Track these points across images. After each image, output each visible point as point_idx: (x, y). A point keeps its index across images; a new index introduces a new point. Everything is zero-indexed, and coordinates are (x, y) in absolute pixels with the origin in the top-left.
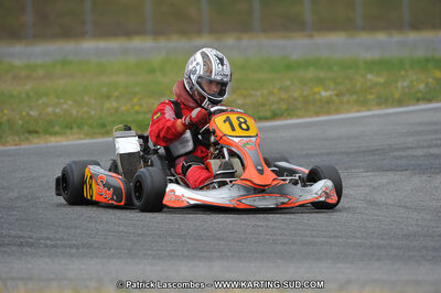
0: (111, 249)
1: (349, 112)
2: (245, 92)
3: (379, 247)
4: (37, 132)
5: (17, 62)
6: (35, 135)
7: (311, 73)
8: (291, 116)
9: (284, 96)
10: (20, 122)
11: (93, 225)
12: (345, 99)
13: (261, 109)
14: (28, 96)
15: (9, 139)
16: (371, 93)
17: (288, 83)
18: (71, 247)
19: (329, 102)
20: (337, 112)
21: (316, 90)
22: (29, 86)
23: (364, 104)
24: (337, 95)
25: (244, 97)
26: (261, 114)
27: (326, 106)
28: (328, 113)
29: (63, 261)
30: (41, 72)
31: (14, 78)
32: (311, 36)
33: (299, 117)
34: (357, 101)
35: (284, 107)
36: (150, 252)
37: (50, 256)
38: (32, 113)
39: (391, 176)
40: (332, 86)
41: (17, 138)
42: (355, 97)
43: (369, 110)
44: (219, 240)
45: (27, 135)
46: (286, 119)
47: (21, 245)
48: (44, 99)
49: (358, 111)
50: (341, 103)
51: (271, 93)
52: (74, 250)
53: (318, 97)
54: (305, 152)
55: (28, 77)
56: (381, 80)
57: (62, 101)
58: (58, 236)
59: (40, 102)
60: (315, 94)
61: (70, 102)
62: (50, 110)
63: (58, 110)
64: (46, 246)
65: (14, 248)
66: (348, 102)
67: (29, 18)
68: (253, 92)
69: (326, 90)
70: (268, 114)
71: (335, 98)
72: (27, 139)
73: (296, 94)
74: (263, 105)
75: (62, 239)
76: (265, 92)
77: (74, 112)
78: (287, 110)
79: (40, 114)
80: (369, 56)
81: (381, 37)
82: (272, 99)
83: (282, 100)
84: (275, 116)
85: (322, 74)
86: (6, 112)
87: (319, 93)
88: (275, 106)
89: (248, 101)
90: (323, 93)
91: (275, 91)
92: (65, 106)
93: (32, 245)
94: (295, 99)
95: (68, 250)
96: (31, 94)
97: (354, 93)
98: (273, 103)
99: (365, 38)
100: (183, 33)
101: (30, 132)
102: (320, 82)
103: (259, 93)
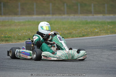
0: (39, 70)
1: (103, 35)
2: (76, 30)
3: (110, 71)
4: (21, 39)
5: (16, 21)
6: (20, 40)
7: (93, 25)
8: (87, 36)
9: (86, 31)
10: (17, 37)
11: (35, 64)
12: (102, 32)
13: (80, 34)
14: (19, 30)
15: (14, 41)
16: (109, 31)
17: (87, 27)
18: (29, 69)
19: (98, 32)
20: (100, 35)
21: (94, 29)
22: (19, 27)
23: (107, 33)
24: (100, 31)
25: (75, 31)
26: (80, 35)
27: (97, 34)
28: (97, 35)
29: (27, 73)
30: (22, 24)
31: (15, 25)
32: (93, 15)
33: (90, 36)
34: (105, 32)
35: (86, 34)
36: (50, 71)
37: (23, 72)
38: (20, 34)
39: (113, 52)
40: (99, 28)
41: (15, 41)
42: (104, 31)
43: (108, 35)
44: (68, 68)
45: (18, 40)
46: (86, 37)
47: (16, 69)
48: (23, 31)
49: (105, 35)
50: (101, 33)
51: (82, 30)
52: (30, 70)
53: (95, 31)
54: (91, 46)
55: (19, 25)
56: (111, 27)
57: (28, 31)
58: (26, 67)
59: (22, 31)
60: (94, 30)
61: (30, 32)
62: (24, 34)
63: (26, 34)
64: (23, 69)
65: (14, 70)
66: (103, 33)
67: (19, 10)
68: (78, 30)
69: (97, 29)
70: (82, 36)
71: (99, 31)
72: (18, 41)
73: (89, 31)
74: (80, 33)
75: (27, 67)
76: (81, 30)
77: (31, 34)
78: (87, 34)
79: (22, 35)
80: (109, 21)
81: (112, 16)
82: (83, 31)
83: (85, 32)
84: (83, 36)
85: (96, 25)
86: (13, 34)
87: (95, 30)
88: (83, 34)
89: (76, 32)
90: (96, 30)
91: (84, 29)
92: (28, 33)
93: (19, 69)
94: (89, 32)
95: (28, 70)
96: (20, 29)
97: (104, 30)
98: (83, 33)
99: (107, 16)
100: (60, 14)
101: (19, 39)
102: (95, 27)
103: (79, 30)
